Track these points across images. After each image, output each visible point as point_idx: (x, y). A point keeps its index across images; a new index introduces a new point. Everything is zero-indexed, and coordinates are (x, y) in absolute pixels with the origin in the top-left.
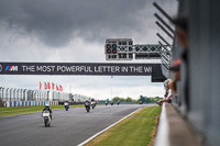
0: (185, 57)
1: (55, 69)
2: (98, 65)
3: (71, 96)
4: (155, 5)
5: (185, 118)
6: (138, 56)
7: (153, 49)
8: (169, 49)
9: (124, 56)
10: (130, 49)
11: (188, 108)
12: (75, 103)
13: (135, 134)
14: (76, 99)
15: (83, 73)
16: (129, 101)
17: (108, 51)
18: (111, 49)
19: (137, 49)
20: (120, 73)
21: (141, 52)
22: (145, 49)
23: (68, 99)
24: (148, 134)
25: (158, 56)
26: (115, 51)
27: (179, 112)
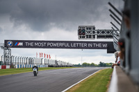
0: (128, 35)
1: (46, 45)
2: (73, 42)
3: (56, 62)
4: (110, 4)
5: (128, 74)
6: (99, 37)
7: (108, 32)
8: (118, 32)
9: (90, 37)
10: (94, 32)
11: (130, 68)
12: (59, 66)
13: (96, 86)
14: (59, 64)
15: (64, 47)
16: (93, 65)
17: (79, 33)
18: (81, 32)
19: (98, 32)
20: (87, 48)
21: (100, 34)
22: (103, 32)
23: (54, 64)
24: (105, 86)
25: (111, 37)
26: (84, 33)
27: (124, 71)
